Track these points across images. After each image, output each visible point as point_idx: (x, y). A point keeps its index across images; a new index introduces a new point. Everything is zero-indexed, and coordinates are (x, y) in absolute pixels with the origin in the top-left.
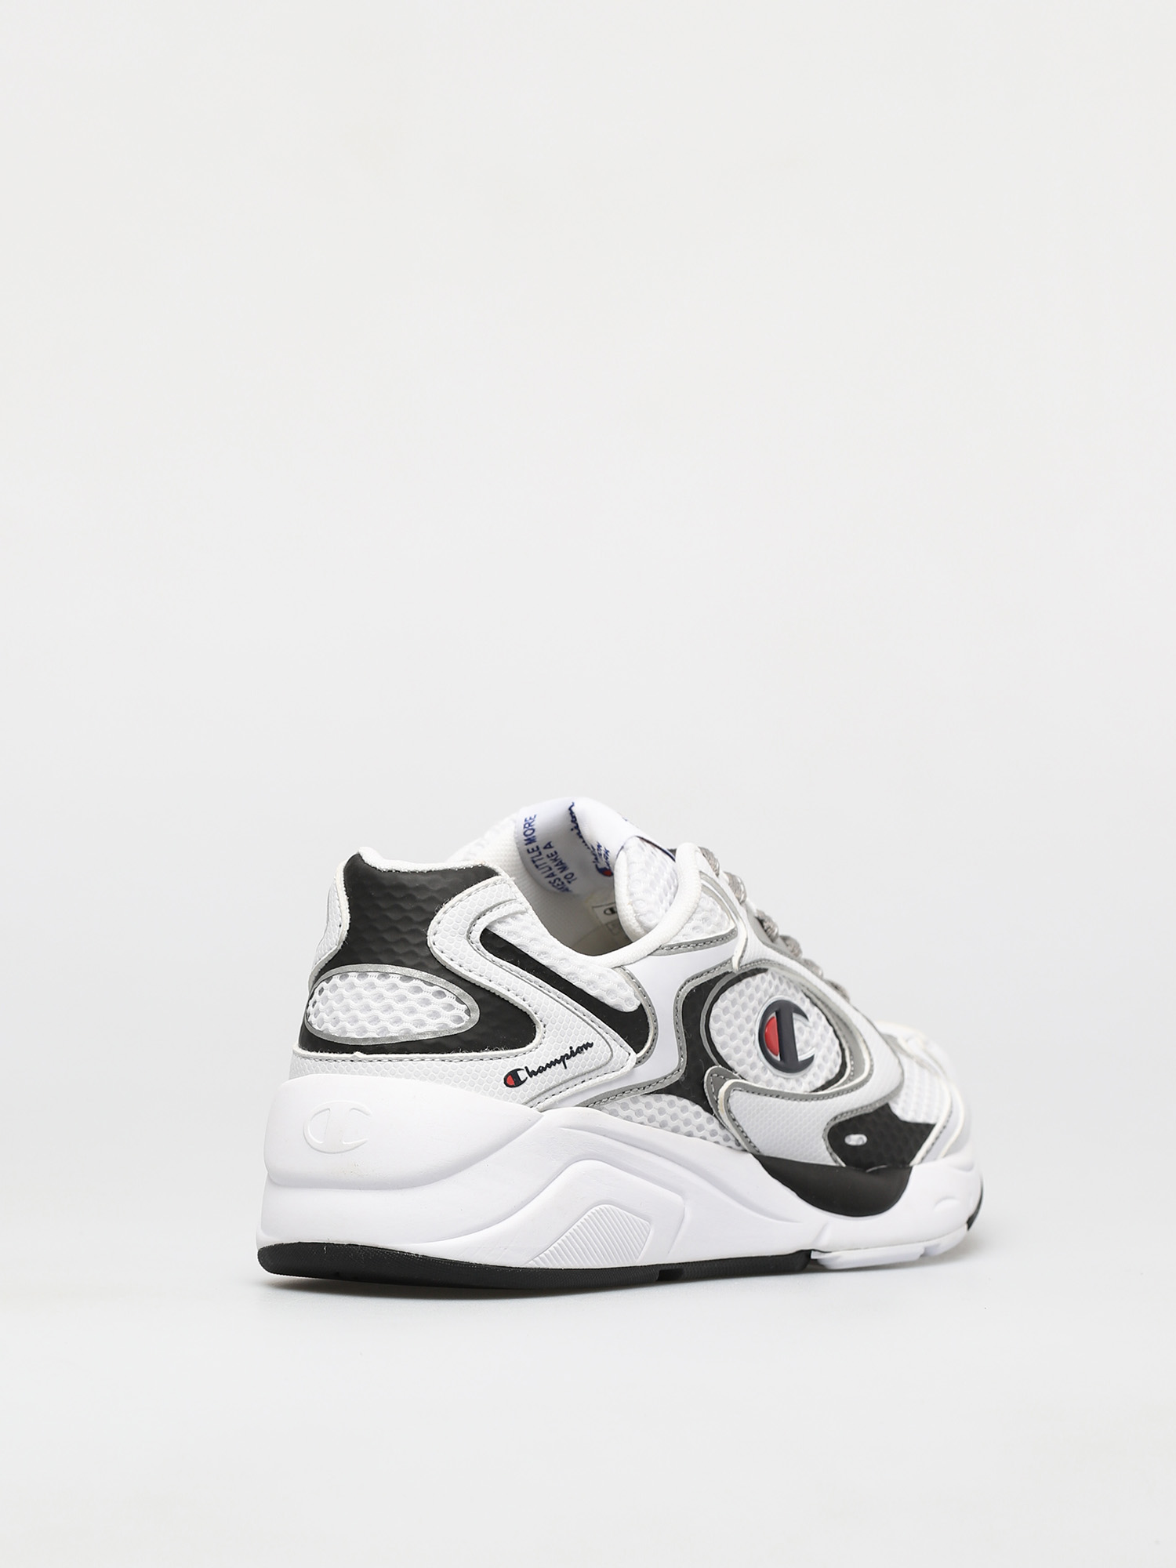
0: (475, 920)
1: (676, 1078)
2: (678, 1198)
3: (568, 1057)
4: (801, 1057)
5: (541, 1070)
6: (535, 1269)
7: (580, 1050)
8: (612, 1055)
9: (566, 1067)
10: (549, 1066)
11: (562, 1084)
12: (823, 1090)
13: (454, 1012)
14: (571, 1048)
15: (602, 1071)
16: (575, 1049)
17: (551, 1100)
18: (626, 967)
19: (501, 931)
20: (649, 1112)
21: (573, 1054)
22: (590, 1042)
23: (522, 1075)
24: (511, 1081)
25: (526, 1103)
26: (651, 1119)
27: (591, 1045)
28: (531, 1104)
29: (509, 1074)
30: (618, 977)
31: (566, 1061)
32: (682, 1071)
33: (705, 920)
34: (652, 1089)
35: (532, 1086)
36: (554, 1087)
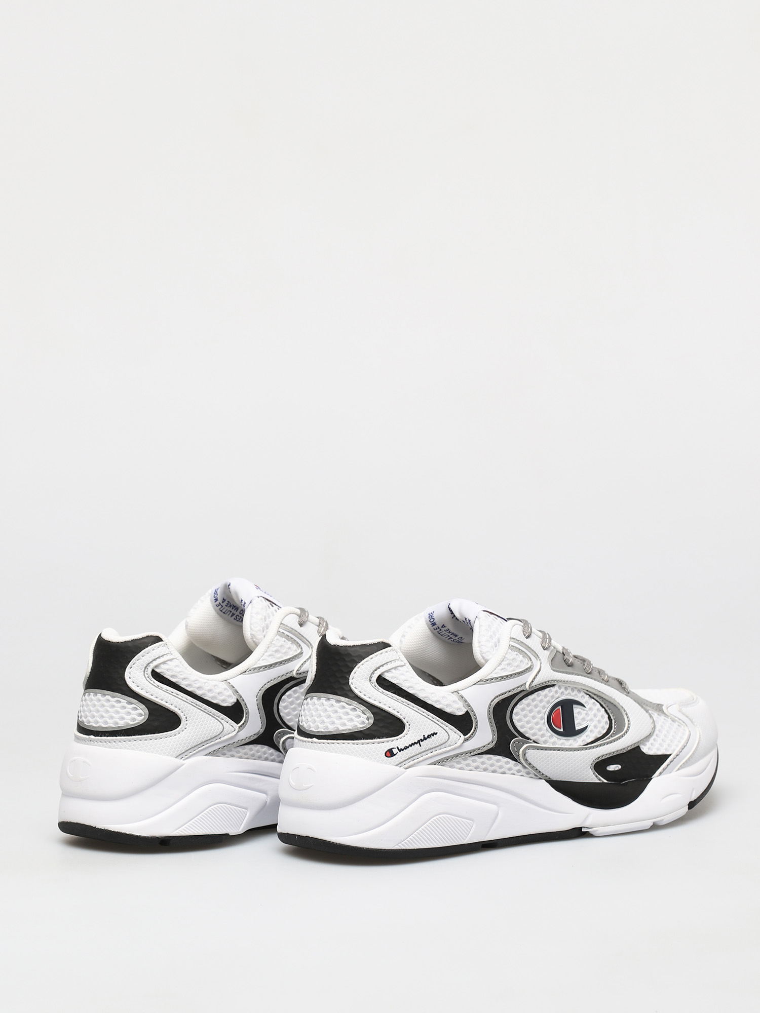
0: (374, 671)
1: (491, 746)
2: (494, 807)
3: (422, 740)
4: (577, 728)
5: (406, 748)
6: (399, 850)
7: (429, 736)
8: (449, 738)
9: (420, 746)
10: (410, 746)
11: (418, 754)
12: (592, 744)
13: (361, 719)
14: (424, 736)
15: (443, 746)
16: (426, 737)
17: (412, 763)
18: (460, 692)
19: (388, 676)
20: (475, 764)
21: (425, 739)
22: (436, 732)
23: (395, 751)
24: (388, 754)
25: (397, 765)
26: (477, 768)
27: (436, 734)
28: (400, 765)
29: (388, 751)
30: (455, 697)
31: (421, 742)
32: (494, 743)
33: (509, 664)
34: (475, 753)
35: (400, 756)
36: (414, 756)
